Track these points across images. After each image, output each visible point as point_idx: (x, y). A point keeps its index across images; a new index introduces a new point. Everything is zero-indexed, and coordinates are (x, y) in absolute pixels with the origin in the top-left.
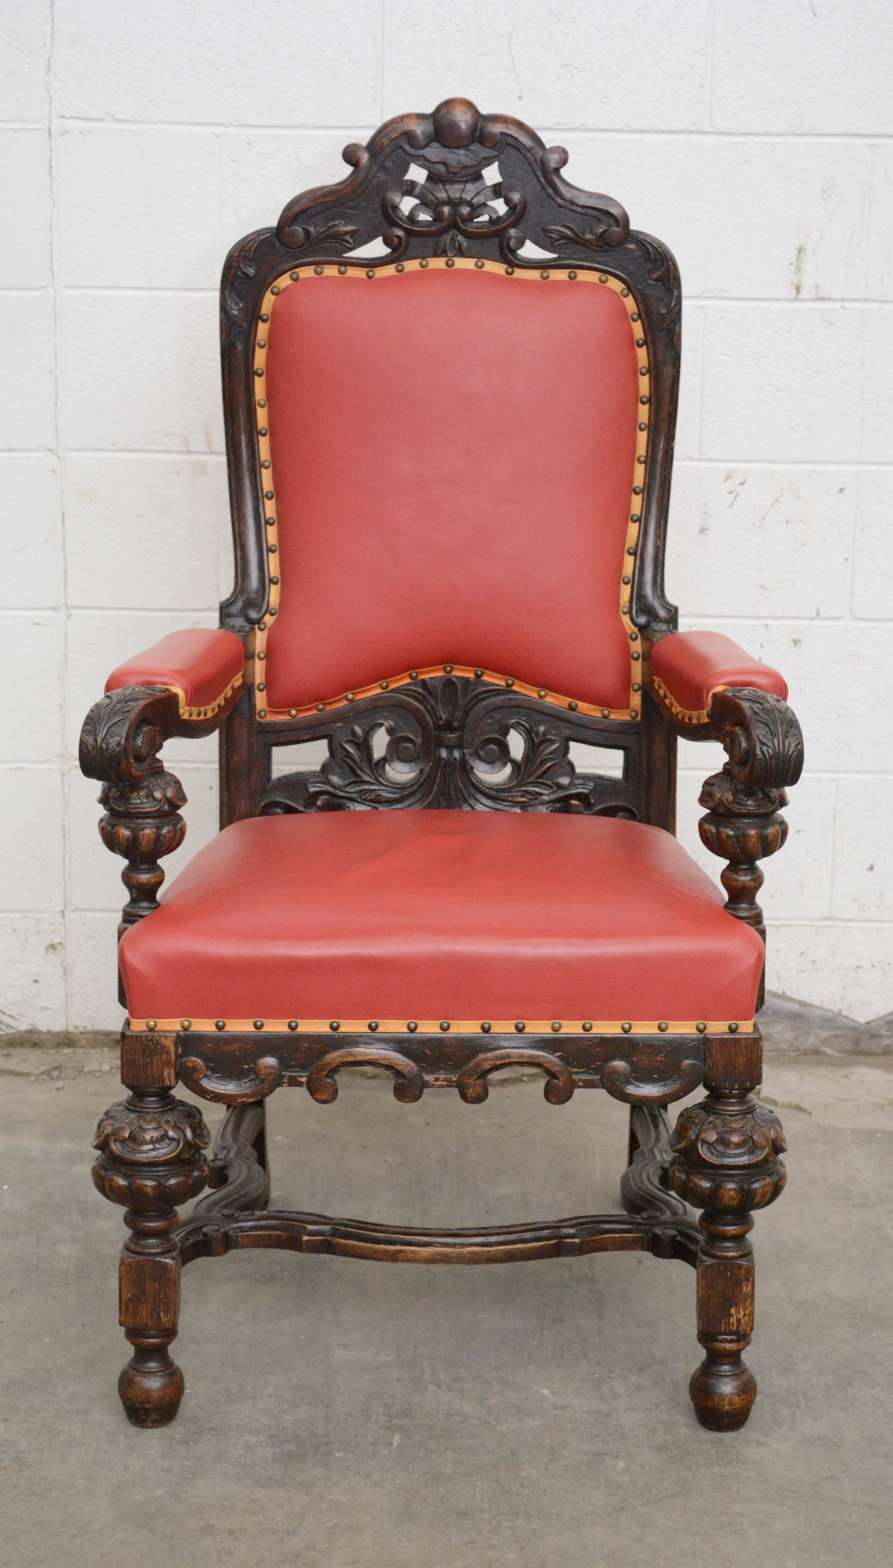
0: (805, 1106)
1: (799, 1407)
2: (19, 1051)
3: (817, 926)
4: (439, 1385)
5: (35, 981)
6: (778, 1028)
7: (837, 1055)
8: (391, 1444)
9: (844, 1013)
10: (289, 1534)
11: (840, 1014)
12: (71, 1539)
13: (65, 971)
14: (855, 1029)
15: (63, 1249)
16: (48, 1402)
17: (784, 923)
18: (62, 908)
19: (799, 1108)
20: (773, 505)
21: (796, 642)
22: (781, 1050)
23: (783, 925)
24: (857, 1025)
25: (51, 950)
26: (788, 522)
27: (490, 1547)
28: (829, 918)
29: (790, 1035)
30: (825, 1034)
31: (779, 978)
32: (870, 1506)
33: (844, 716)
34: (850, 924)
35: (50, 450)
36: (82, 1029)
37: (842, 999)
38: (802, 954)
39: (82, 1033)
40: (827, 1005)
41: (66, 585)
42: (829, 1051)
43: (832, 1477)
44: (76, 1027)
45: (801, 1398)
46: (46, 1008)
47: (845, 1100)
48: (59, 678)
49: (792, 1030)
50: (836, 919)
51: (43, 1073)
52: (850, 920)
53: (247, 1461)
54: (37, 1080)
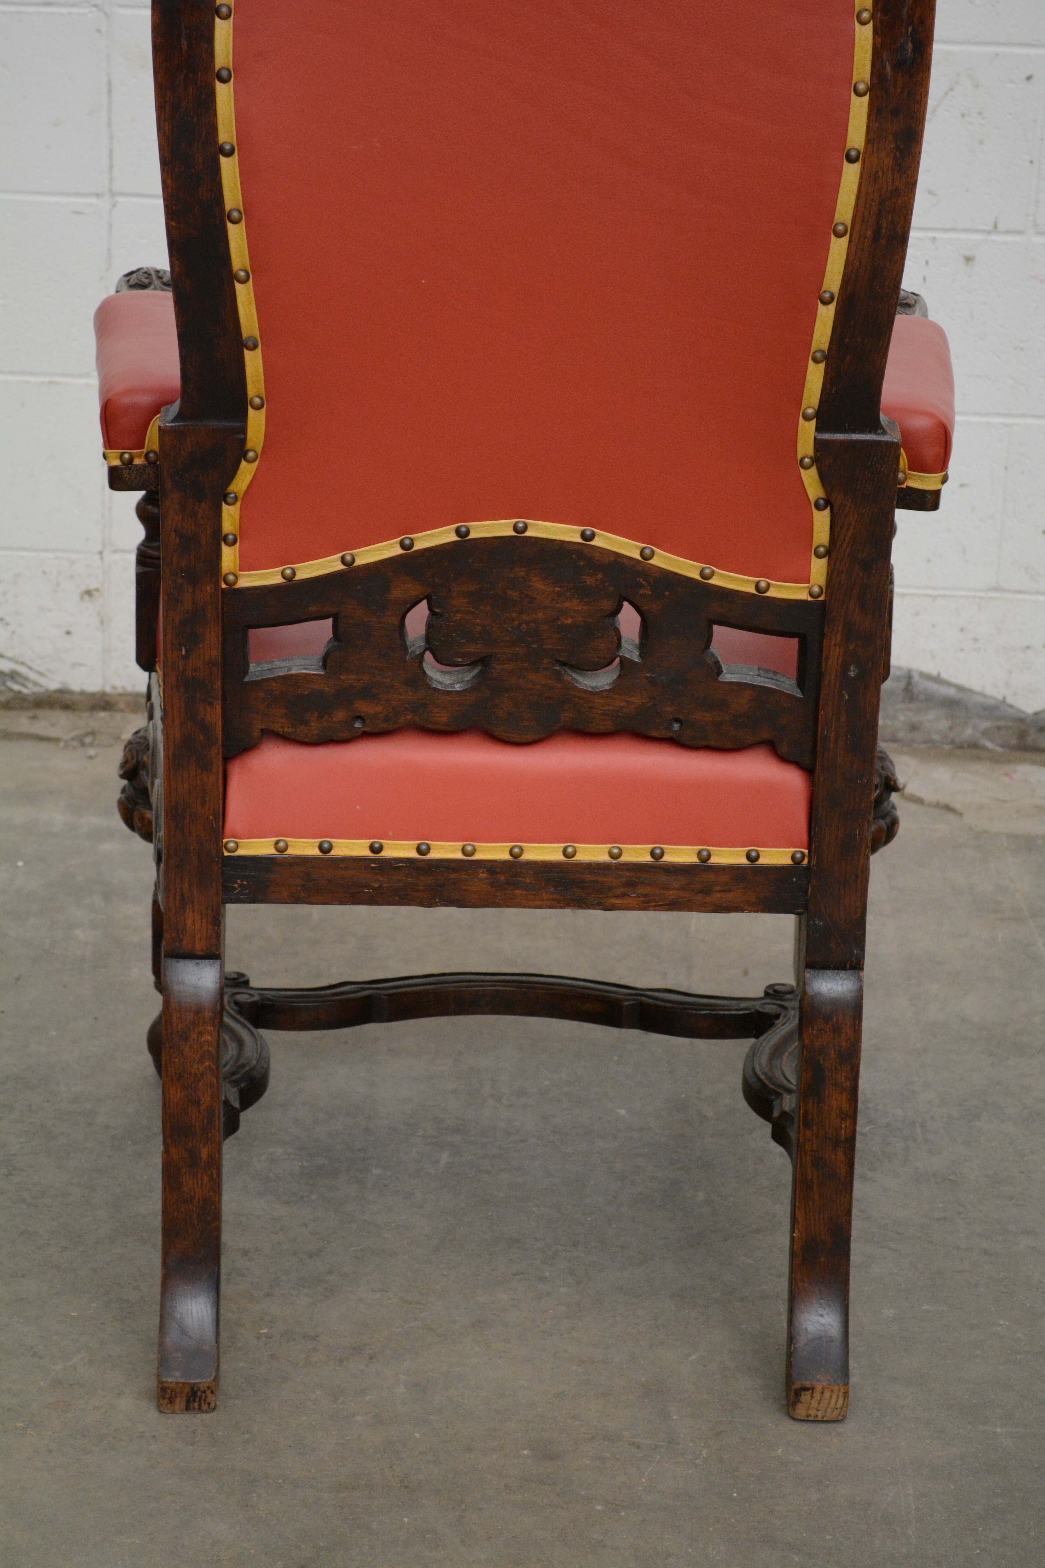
0: (957, 806)
1: (915, 1140)
2: (48, 713)
3: (981, 598)
4: (499, 1100)
5: (68, 633)
6: (931, 715)
7: (999, 749)
8: (437, 1162)
9: (1010, 701)
10: (311, 1257)
11: (1004, 701)
12: (61, 1252)
13: (102, 622)
14: (1022, 720)
15: (79, 933)
16: (48, 1101)
17: (942, 592)
18: (99, 548)
19: (948, 808)
20: (946, 93)
21: (968, 259)
22: (932, 742)
23: (941, 596)
24: (1023, 716)
25: (86, 597)
26: (963, 115)
27: (542, 1279)
28: (996, 589)
29: (944, 725)
30: (985, 725)
31: (933, 657)
32: (986, 1252)
33: (1022, 349)
34: (1019, 596)
35: (96, 6)
36: (120, 691)
37: (1007, 684)
38: (962, 630)
39: (120, 695)
40: (989, 691)
41: (111, 167)
42: (989, 745)
43: (945, 1218)
44: (114, 687)
45: (919, 1130)
46: (80, 665)
47: (1004, 801)
48: (101, 278)
49: (947, 718)
50: (1003, 590)
51: (73, 739)
52: (1020, 592)
53: (271, 1175)
54: (67, 746)
